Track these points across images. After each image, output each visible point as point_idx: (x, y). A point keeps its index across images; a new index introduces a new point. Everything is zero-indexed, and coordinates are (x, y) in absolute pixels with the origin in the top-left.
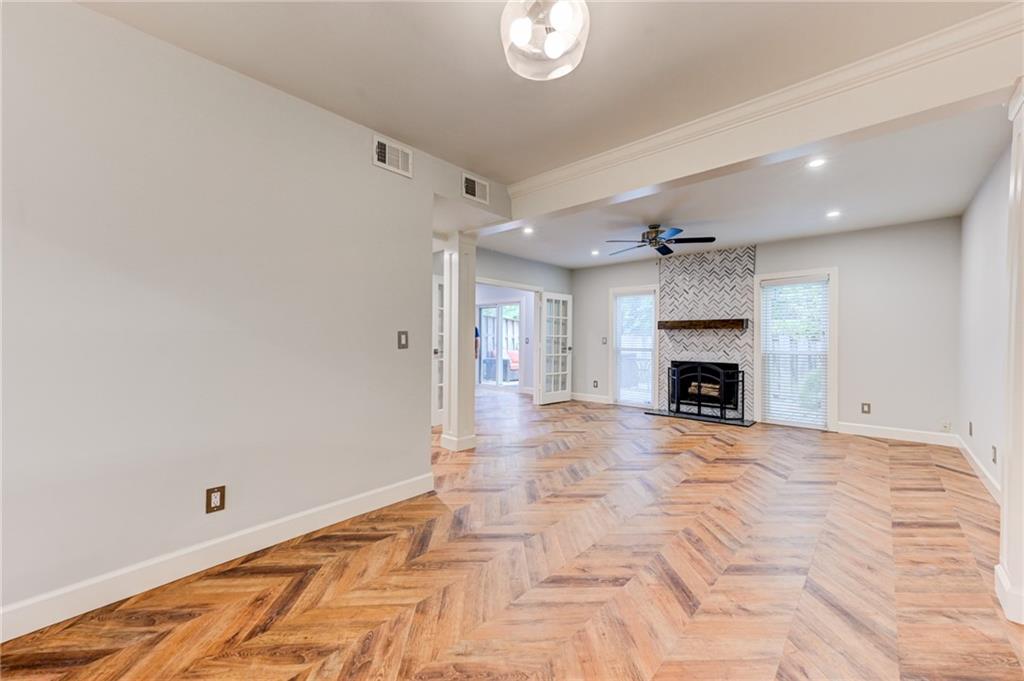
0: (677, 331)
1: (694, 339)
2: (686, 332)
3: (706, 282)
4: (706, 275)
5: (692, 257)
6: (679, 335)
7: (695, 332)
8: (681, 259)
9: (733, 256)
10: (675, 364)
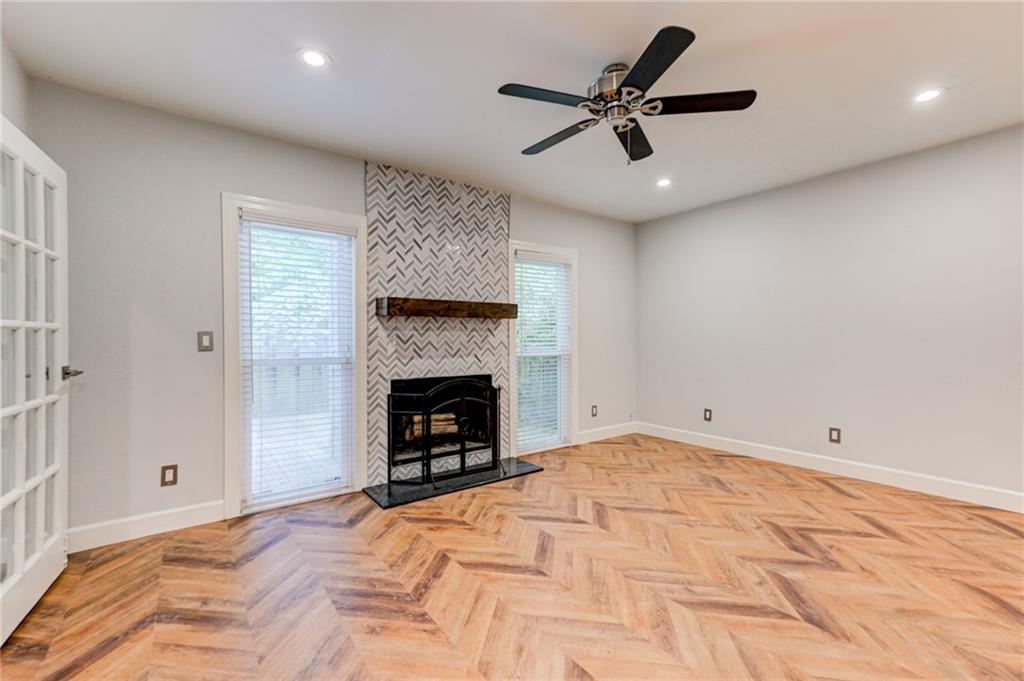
0: (402, 319)
1: (432, 336)
2: (418, 322)
3: (448, 233)
4: (449, 221)
5: (426, 182)
6: (408, 327)
7: (433, 324)
8: (409, 178)
9: (485, 202)
10: (397, 385)
